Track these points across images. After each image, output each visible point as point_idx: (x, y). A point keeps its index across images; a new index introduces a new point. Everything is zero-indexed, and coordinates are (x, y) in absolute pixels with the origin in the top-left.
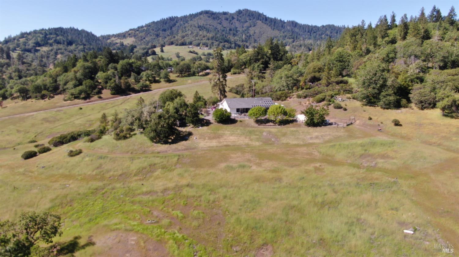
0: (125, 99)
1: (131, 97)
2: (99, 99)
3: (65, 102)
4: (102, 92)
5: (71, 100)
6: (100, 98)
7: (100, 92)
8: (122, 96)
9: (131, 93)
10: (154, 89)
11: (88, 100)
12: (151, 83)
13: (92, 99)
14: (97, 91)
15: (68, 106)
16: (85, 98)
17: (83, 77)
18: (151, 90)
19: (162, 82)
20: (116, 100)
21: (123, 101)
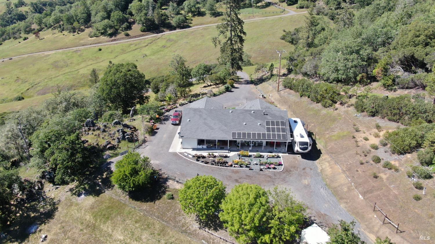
0: (154, 39)
1: (163, 35)
2: (125, 37)
3: (91, 39)
4: (132, 27)
5: (96, 37)
6: (127, 35)
7: (129, 28)
8: (154, 33)
9: (165, 30)
10: (194, 26)
11: (113, 38)
12: (194, 16)
13: (118, 36)
14: (125, 26)
15: (90, 44)
16: (111, 35)
17: (114, 7)
18: (190, 27)
19: (207, 15)
20: (143, 39)
21: (150, 42)
